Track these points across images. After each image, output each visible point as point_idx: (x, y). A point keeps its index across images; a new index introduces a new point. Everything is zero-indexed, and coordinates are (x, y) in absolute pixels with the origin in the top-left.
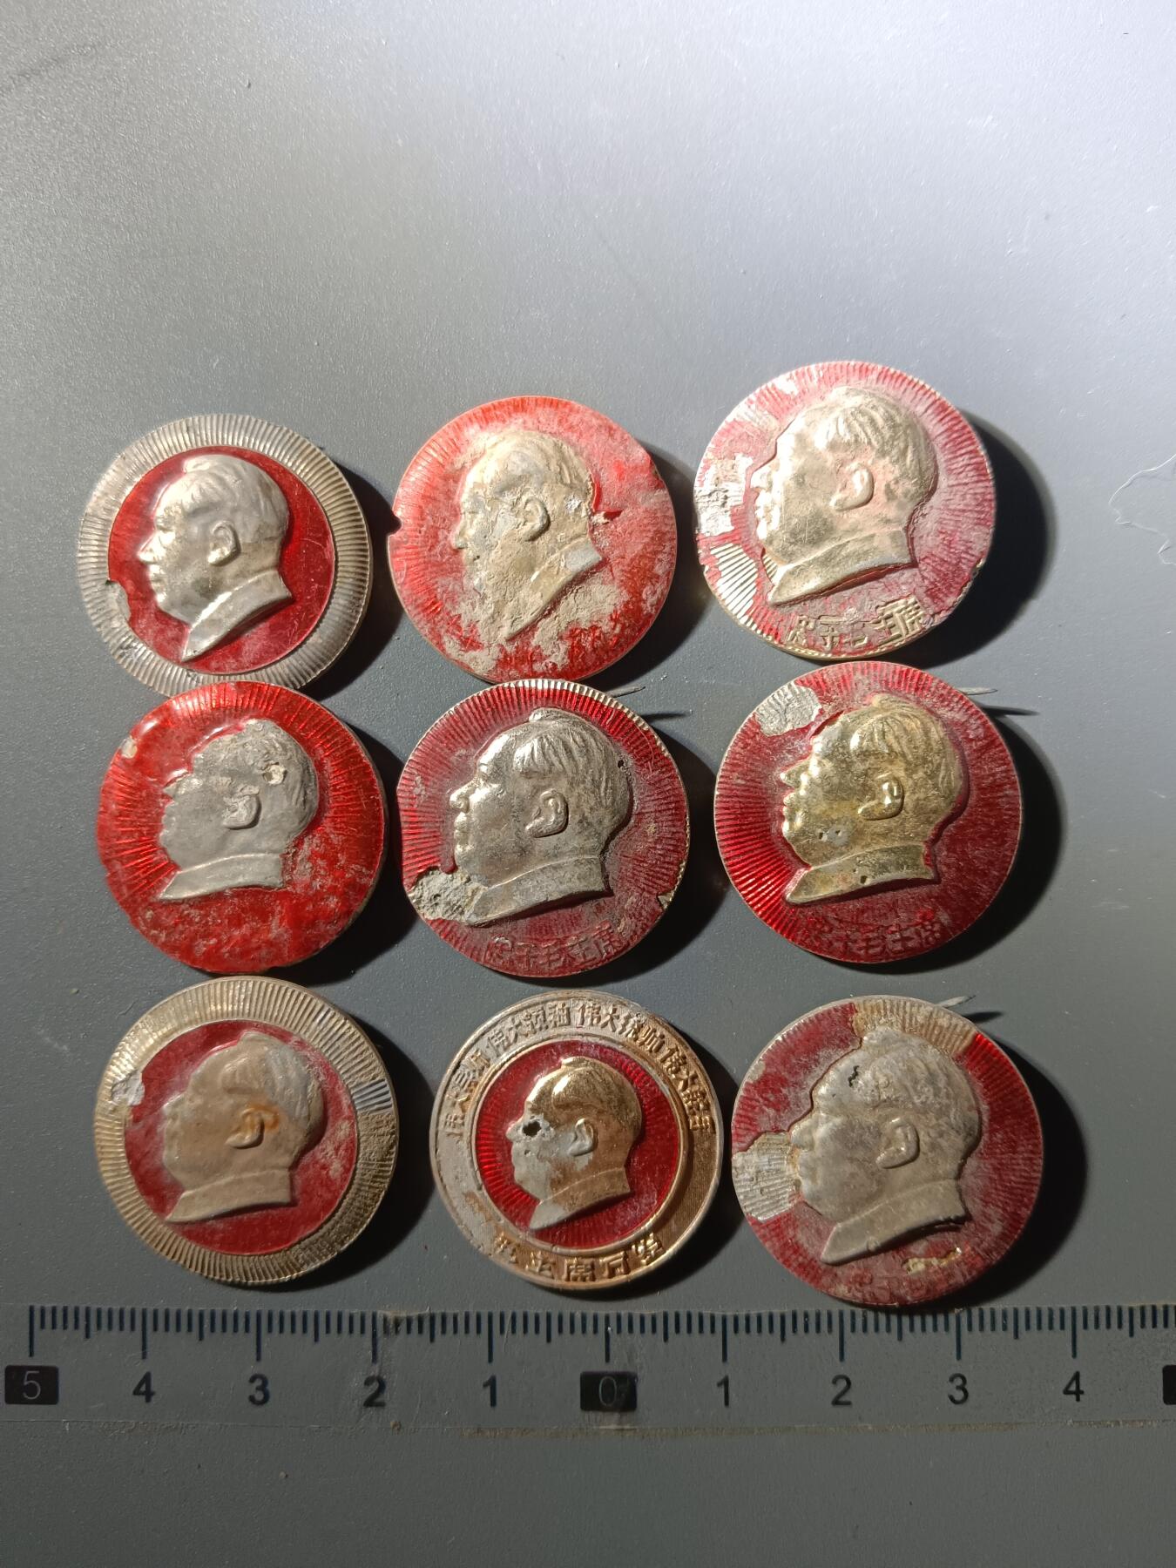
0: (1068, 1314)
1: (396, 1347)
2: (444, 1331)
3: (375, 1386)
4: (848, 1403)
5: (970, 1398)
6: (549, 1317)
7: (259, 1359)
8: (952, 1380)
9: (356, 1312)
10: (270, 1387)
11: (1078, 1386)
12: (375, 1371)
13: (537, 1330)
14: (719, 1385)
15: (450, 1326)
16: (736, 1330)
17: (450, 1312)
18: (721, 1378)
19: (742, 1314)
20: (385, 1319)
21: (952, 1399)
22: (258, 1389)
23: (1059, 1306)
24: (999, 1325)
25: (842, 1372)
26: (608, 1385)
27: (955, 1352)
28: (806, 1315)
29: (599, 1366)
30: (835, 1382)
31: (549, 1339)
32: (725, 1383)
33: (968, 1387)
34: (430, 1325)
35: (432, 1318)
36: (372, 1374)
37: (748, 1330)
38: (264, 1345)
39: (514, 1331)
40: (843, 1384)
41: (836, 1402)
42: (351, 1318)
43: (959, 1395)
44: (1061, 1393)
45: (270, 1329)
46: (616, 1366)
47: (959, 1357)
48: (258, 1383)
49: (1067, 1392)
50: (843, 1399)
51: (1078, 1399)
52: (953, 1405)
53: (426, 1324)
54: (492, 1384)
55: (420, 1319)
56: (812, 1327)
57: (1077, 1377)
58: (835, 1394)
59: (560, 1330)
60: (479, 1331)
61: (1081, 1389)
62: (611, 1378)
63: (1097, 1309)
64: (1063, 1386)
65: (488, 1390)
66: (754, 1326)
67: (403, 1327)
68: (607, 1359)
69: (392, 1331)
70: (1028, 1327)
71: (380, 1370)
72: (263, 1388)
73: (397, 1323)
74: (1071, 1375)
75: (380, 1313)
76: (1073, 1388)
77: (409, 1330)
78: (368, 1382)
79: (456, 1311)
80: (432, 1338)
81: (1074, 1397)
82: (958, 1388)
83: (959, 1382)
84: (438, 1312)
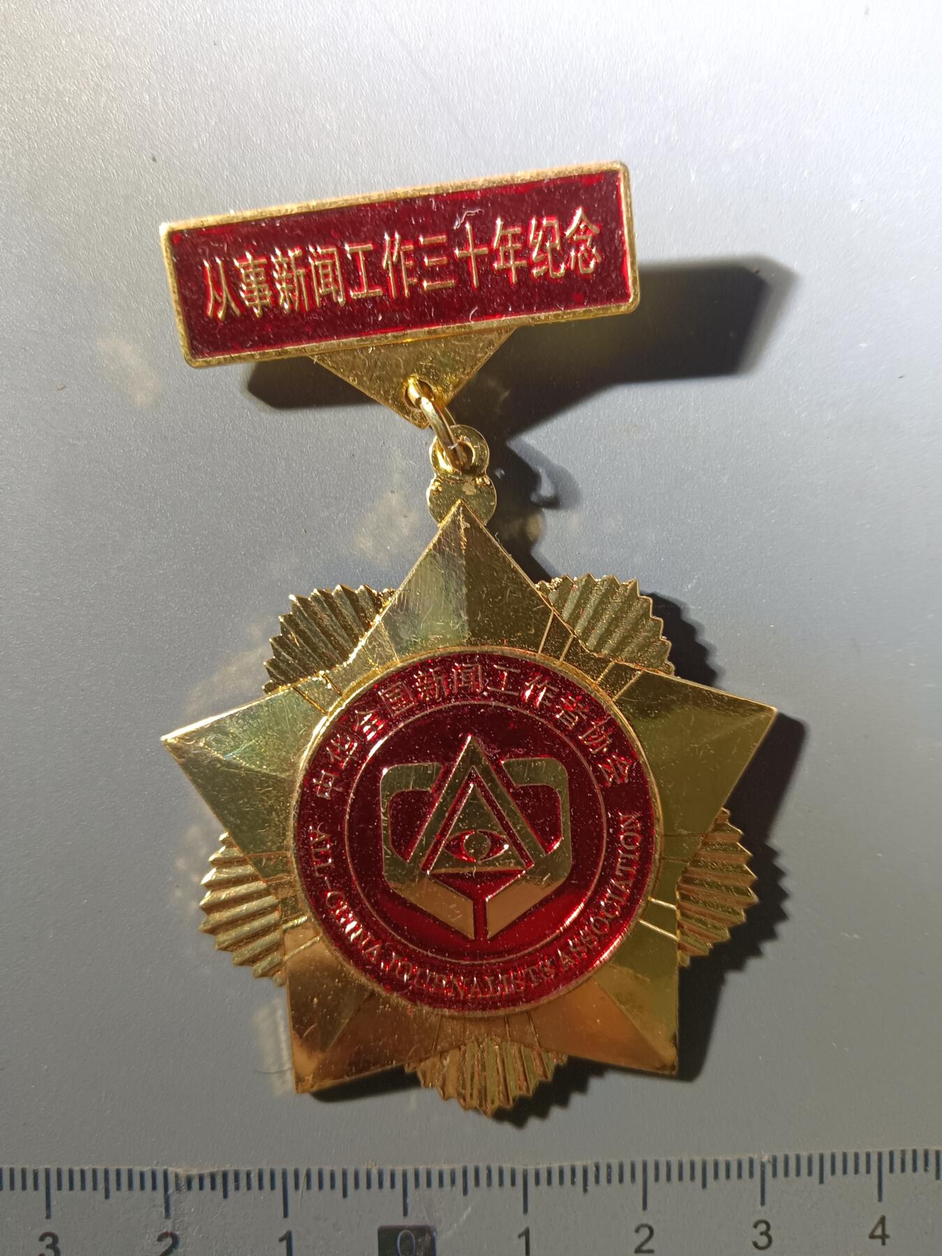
0: (874, 1159)
1: (188, 1202)
2: (237, 1188)
3: (169, 1241)
4: (651, 1251)
5: (774, 1244)
6: (345, 1174)
7: (48, 1217)
8: (756, 1226)
9: (147, 1169)
10: (59, 1246)
11: (883, 1230)
12: (168, 1227)
13: (333, 1186)
14: (520, 1236)
15: (243, 1182)
16: (537, 1182)
17: (243, 1169)
18: (522, 1230)
19: (543, 1168)
20: (177, 1176)
21: (755, 1244)
22: (48, 1247)
23: (865, 1151)
24: (804, 1170)
25: (644, 1222)
26: (406, 1238)
27: (759, 1198)
28: (609, 1167)
29: (396, 1220)
30: (637, 1231)
31: (345, 1195)
32: (526, 1233)
33: (771, 1233)
34: (223, 1182)
35: (225, 1175)
36: (165, 1231)
37: (549, 1182)
38: (53, 1203)
39: (309, 1187)
40: (646, 1232)
41: (638, 1250)
42: (142, 1175)
43: (763, 1241)
44: (867, 1237)
45: (60, 1187)
46: (413, 1220)
47: (763, 1203)
48: (49, 1240)
49: (872, 1236)
50: (645, 1248)
51: (884, 1243)
52: (756, 1250)
53: (219, 1181)
54: (288, 1238)
55: (213, 1177)
56: (615, 1177)
57: (882, 1221)
58: (638, 1243)
59: (357, 1185)
60: (273, 1187)
61: (887, 1232)
62: (409, 1232)
63: (903, 1153)
64: (869, 1231)
65: (284, 1243)
66: (555, 1178)
67: (195, 1184)
68: (405, 1213)
69: (184, 1188)
70: (833, 1172)
71: (174, 1226)
72: (53, 1246)
73: (189, 1181)
74: (877, 1219)
75: (171, 1170)
76: (879, 1232)
77: (201, 1188)
78: (160, 1239)
79: (250, 1168)
80: (225, 1196)
81: (879, 1241)
82: (762, 1234)
83: (763, 1227)
84: (230, 1168)
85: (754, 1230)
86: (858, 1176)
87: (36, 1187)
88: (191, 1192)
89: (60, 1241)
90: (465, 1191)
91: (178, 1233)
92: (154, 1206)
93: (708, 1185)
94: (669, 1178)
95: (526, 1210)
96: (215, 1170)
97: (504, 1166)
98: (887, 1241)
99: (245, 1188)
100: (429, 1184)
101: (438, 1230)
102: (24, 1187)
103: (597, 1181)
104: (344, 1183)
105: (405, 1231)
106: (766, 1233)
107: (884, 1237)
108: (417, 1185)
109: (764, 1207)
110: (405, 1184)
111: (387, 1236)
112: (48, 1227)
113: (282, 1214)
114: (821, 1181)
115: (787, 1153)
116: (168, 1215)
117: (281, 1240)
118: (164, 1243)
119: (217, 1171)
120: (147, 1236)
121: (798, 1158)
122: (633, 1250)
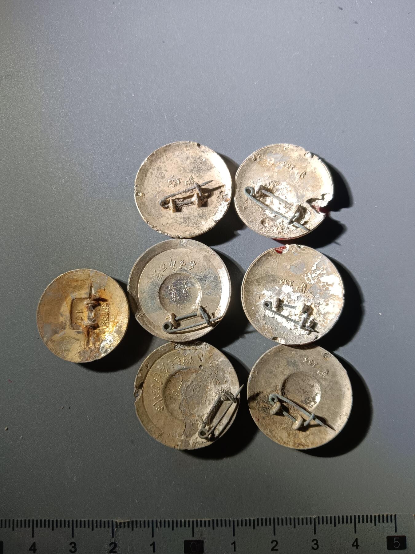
85: (312, 543)
86: (347, 524)
87: (69, 527)
88: (121, 528)
89: (77, 545)
90: (213, 528)
91: (116, 542)
92: (109, 533)
93: (296, 527)
94: (282, 524)
95: (234, 535)
96: (129, 520)
97: (227, 519)
98: (358, 547)
99: (139, 527)
100: (201, 526)
101: (204, 542)
102: (65, 527)
103: (258, 525)
104: (173, 525)
105: (193, 542)
106: (316, 544)
107: (357, 546)
108: (197, 526)
109: (316, 535)
110: (193, 525)
111: (187, 543)
112: (73, 540)
113: (152, 536)
114: (335, 526)
115: (323, 516)
116: (113, 537)
117: (151, 545)
118: (112, 546)
119: (130, 521)
120: (106, 544)
121: (327, 517)
122: (271, 549)
